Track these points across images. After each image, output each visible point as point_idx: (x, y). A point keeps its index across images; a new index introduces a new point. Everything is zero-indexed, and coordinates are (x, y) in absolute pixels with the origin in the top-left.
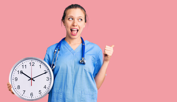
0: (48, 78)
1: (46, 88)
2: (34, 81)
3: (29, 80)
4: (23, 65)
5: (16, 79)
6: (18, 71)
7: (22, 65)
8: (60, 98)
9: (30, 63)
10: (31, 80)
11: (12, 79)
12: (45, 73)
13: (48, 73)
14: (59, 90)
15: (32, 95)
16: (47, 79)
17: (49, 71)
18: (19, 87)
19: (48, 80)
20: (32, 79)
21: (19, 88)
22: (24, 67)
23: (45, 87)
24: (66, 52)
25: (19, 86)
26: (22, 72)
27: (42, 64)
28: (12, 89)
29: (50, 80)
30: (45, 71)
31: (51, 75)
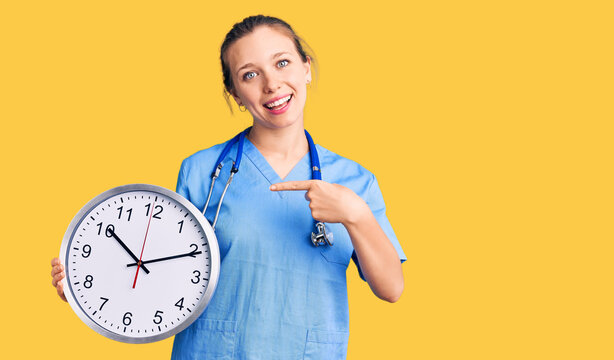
0: (197, 274)
1: (181, 307)
2: (147, 272)
3: (128, 266)
4: (121, 208)
5: (87, 249)
6: (101, 224)
7: (120, 205)
8: (228, 352)
9: (149, 205)
10: (136, 267)
11: (72, 248)
12: (192, 254)
13: (204, 255)
14: (223, 323)
15: (127, 321)
16: (193, 277)
17: (208, 251)
18: (89, 281)
19: (196, 280)
20: (140, 264)
21: (88, 284)
22: (125, 214)
23: (179, 304)
24: (255, 184)
25: (89, 279)
26: (111, 232)
27: (187, 221)
28: (64, 283)
29: (202, 282)
30: (194, 248)
31: (209, 265)
